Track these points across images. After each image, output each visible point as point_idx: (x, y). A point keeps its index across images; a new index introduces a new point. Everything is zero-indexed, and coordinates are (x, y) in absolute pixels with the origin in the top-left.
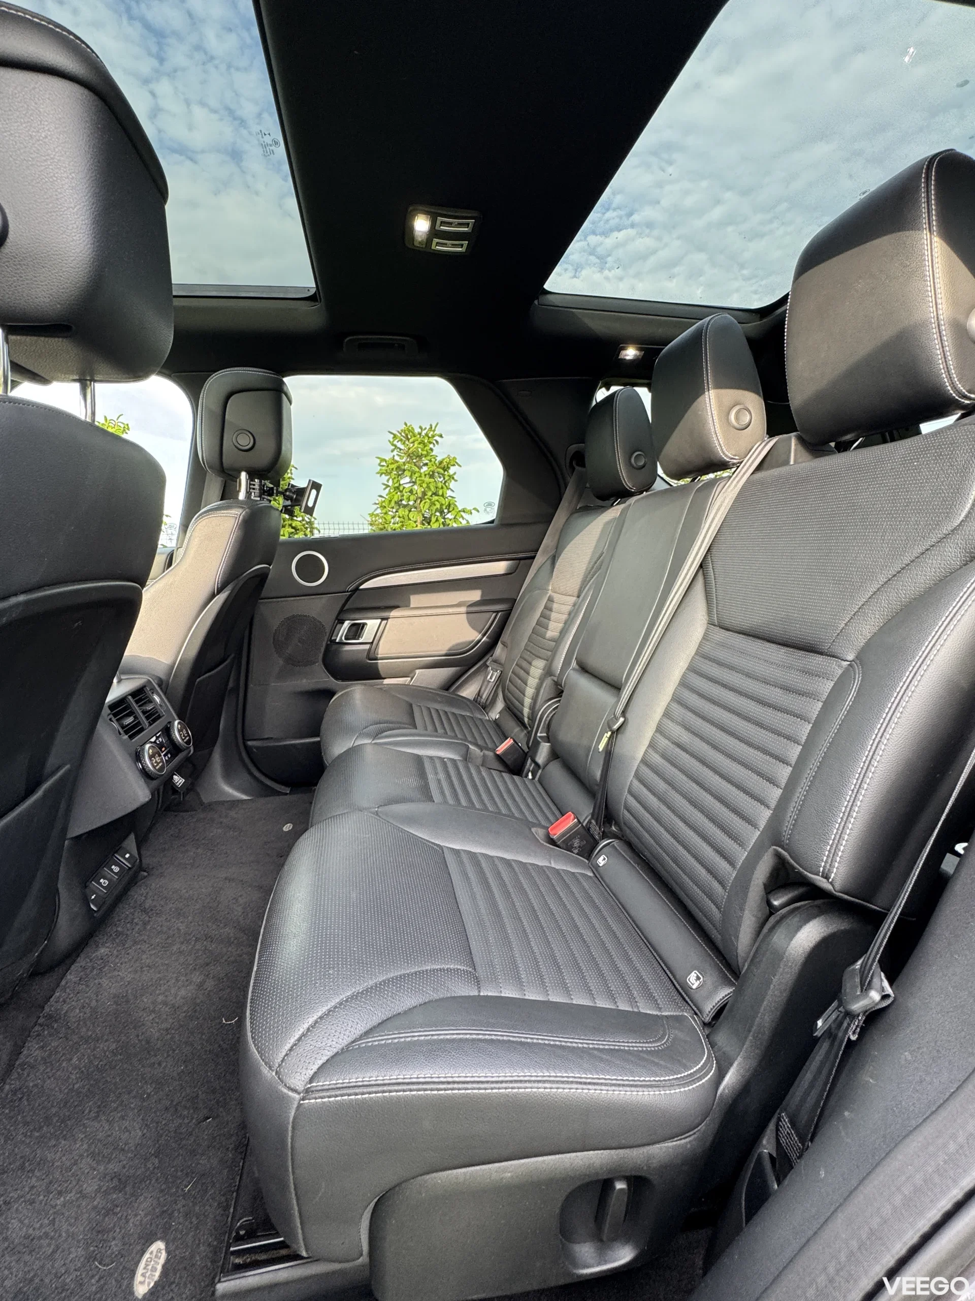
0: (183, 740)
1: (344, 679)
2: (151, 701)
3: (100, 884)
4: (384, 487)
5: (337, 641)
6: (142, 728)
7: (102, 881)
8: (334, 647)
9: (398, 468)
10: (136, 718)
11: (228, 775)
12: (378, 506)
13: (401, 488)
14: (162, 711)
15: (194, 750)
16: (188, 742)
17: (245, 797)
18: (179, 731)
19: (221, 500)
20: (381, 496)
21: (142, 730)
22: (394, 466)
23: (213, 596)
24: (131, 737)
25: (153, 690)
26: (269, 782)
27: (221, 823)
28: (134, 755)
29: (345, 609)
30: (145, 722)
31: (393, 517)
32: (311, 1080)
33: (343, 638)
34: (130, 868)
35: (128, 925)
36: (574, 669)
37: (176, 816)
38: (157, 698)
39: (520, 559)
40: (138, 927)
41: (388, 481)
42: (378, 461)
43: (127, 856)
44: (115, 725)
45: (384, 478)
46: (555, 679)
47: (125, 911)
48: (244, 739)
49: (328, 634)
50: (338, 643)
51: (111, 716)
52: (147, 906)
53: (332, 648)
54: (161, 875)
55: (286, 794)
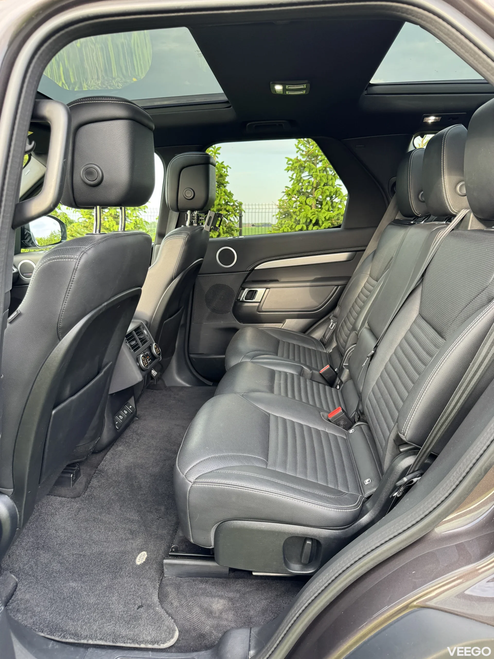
0: (157, 353)
1: (244, 322)
2: (143, 333)
3: (119, 418)
4: (290, 179)
5: (241, 300)
6: (139, 346)
7: (120, 416)
8: (239, 303)
9: (301, 165)
10: (136, 341)
11: (179, 373)
12: (285, 193)
13: (302, 181)
14: (148, 338)
15: (162, 358)
16: (159, 354)
17: (188, 385)
18: (155, 349)
19: (176, 227)
20: (287, 187)
21: (139, 347)
22: (297, 165)
23: (172, 280)
24: (135, 351)
25: (144, 327)
26: (201, 378)
27: (175, 397)
28: (136, 359)
29: (246, 281)
30: (140, 344)
31: (295, 202)
32: (196, 479)
33: (244, 299)
34: (132, 413)
35: (131, 439)
36: (366, 328)
37: (152, 392)
38: (145, 332)
39: (356, 251)
40: (135, 441)
41: (292, 175)
42: (287, 160)
43: (131, 407)
44: (128, 344)
45: (291, 173)
46: (357, 332)
47: (128, 432)
48: (188, 353)
49: (236, 296)
50: (241, 301)
51: (126, 341)
52: (139, 432)
53: (238, 303)
54: (145, 420)
55: (210, 386)
